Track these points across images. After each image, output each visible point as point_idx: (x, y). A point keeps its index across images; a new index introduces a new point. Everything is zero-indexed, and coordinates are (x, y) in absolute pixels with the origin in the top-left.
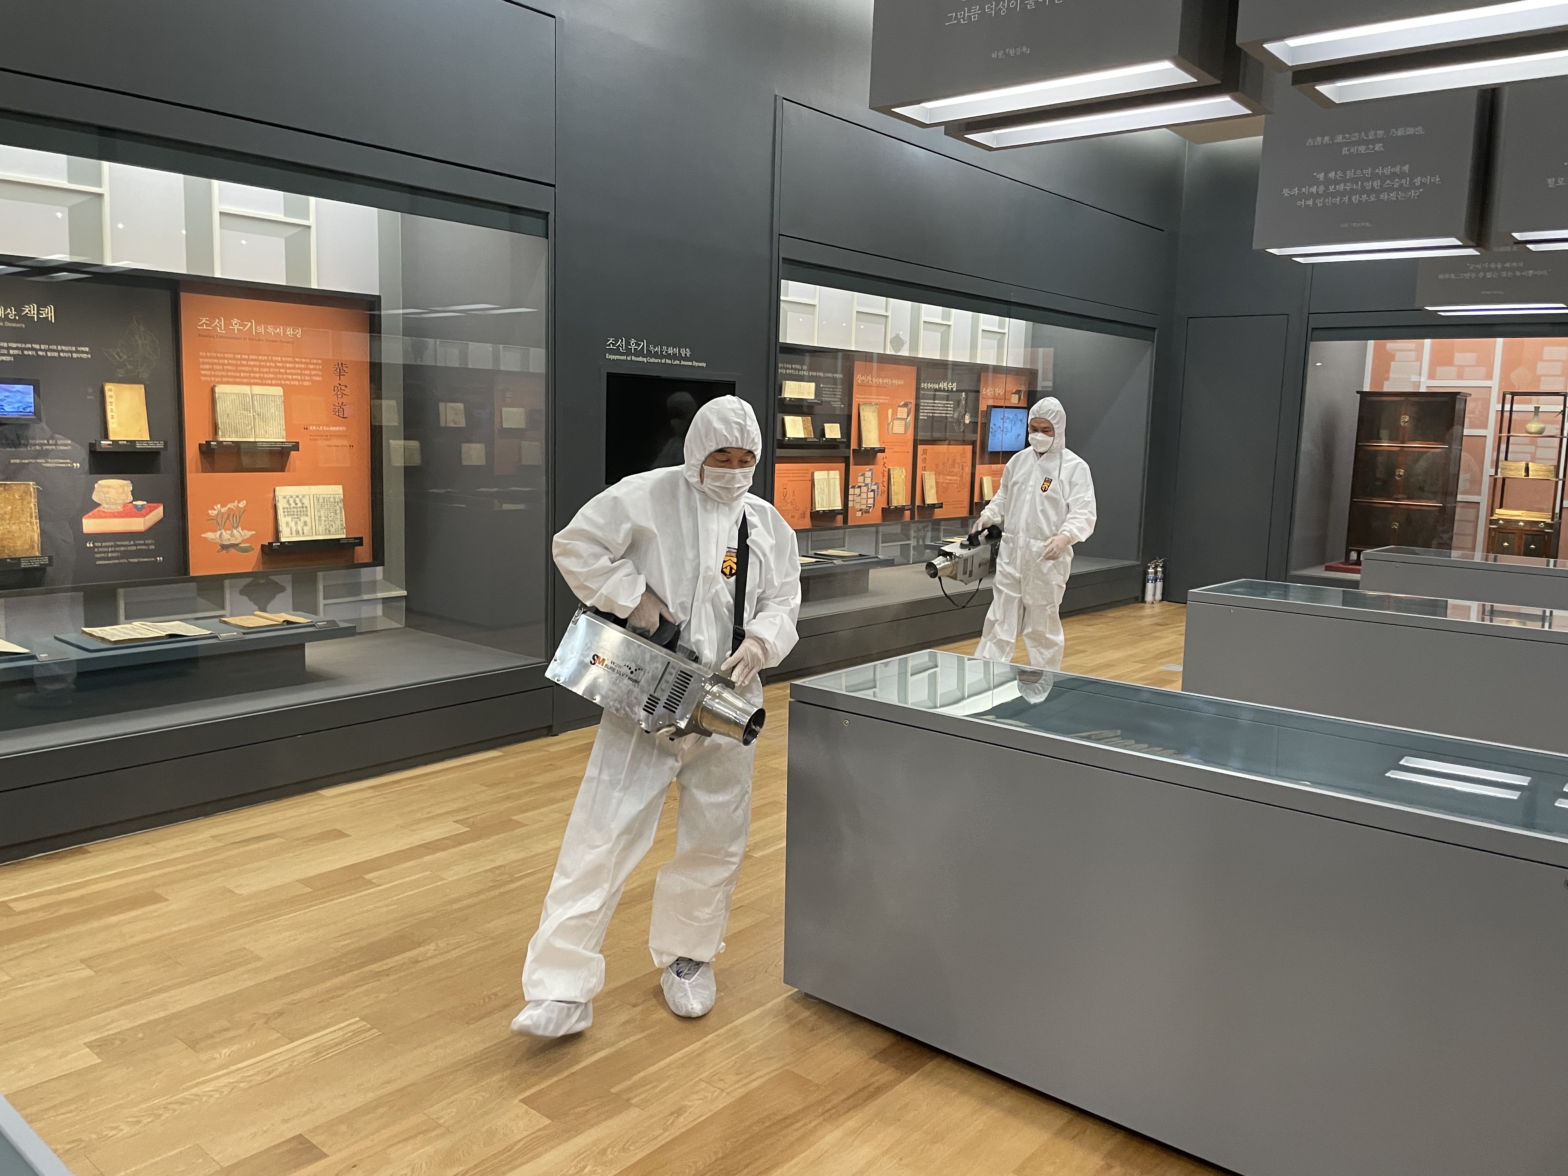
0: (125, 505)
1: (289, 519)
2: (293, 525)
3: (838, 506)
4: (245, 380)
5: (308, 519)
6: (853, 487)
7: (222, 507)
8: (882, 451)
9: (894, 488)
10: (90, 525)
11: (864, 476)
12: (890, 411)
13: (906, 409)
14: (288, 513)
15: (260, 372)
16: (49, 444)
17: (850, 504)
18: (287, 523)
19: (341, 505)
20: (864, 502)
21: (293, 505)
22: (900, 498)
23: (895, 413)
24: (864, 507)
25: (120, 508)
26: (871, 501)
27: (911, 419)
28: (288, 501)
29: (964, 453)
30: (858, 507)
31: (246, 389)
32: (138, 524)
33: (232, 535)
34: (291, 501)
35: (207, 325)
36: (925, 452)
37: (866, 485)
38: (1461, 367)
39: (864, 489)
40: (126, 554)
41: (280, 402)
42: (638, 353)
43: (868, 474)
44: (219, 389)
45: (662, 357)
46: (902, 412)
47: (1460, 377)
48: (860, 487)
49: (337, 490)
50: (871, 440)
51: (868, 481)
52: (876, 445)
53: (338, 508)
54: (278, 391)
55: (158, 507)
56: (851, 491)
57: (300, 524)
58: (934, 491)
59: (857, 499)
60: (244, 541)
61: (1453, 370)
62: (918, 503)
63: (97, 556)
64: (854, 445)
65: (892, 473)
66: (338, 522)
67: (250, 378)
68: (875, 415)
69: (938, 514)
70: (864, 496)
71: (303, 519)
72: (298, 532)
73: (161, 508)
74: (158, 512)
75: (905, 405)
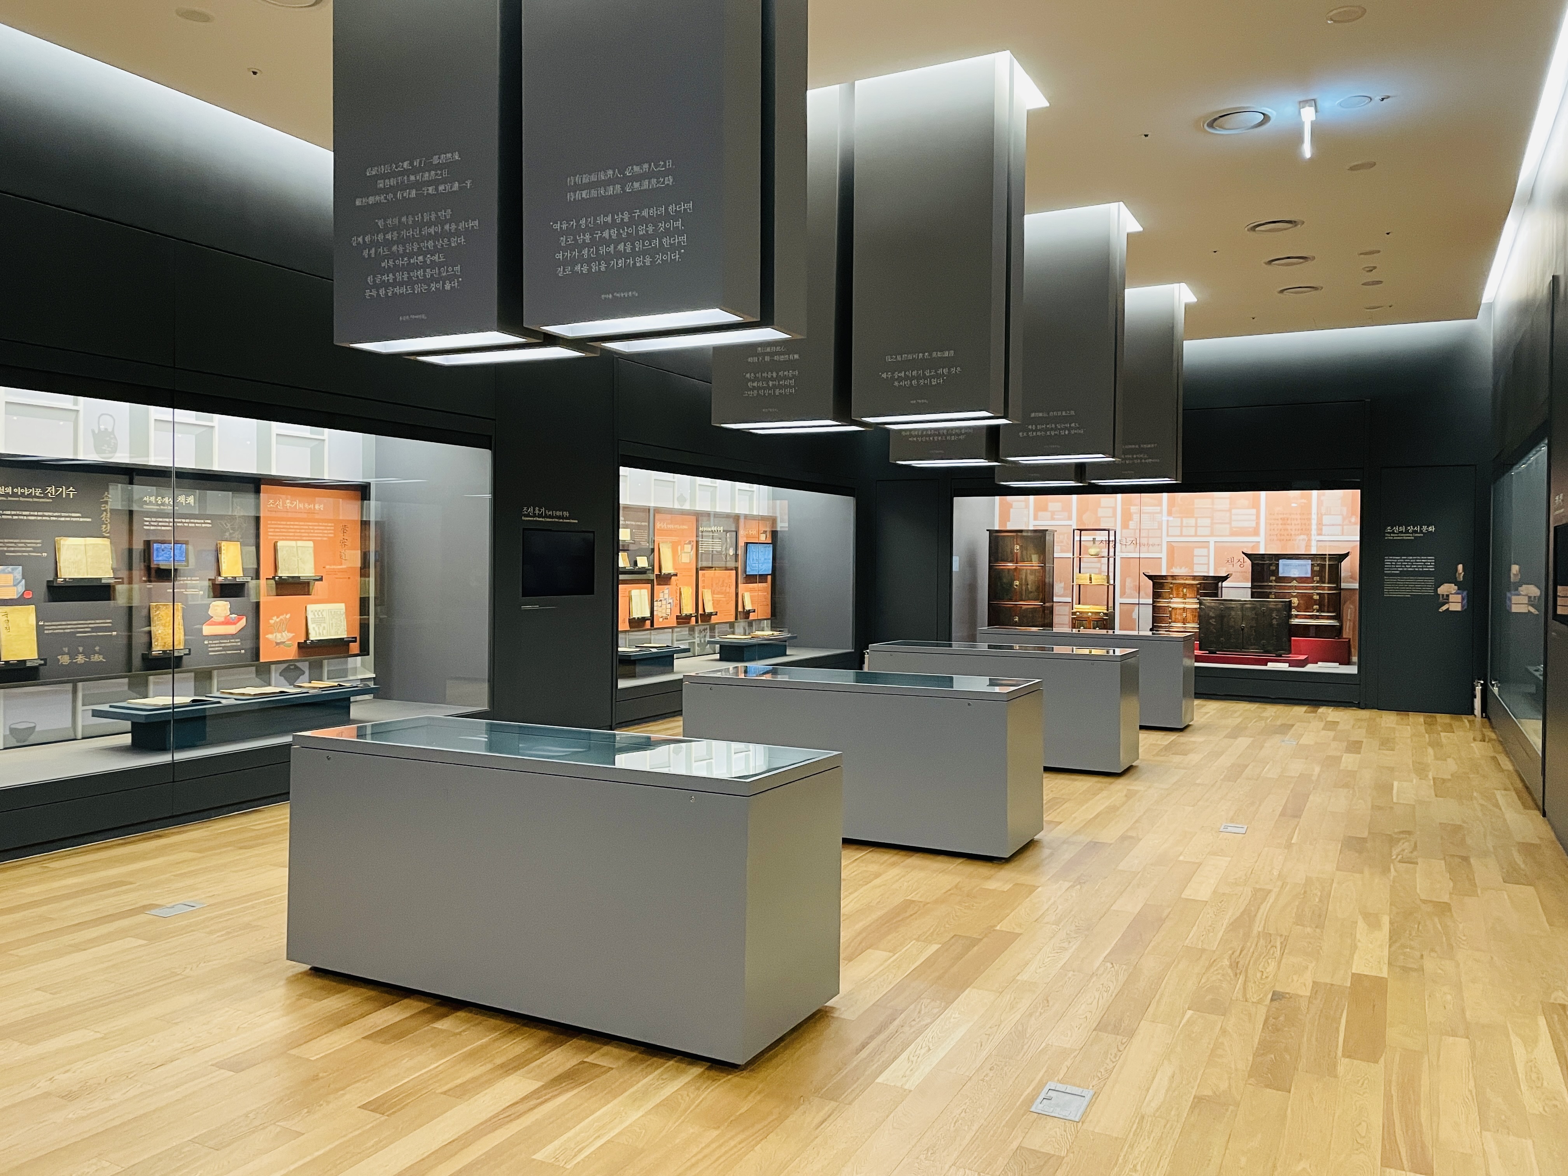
0: (226, 617)
1: (314, 625)
2: (316, 629)
3: (648, 615)
4: (292, 538)
5: (325, 625)
6: (657, 601)
7: (278, 618)
8: (676, 575)
9: (684, 602)
10: (207, 630)
11: (664, 593)
12: (679, 548)
13: (690, 546)
14: (314, 622)
15: (300, 532)
16: (187, 580)
17: (655, 613)
18: (314, 628)
19: (344, 616)
20: (664, 611)
21: (317, 616)
22: (688, 609)
23: (683, 549)
24: (664, 615)
25: (222, 619)
26: (669, 611)
27: (693, 552)
28: (314, 614)
29: (730, 576)
30: (660, 615)
31: (293, 543)
32: (232, 629)
33: (282, 636)
34: (316, 613)
35: (273, 504)
36: (703, 575)
37: (665, 599)
38: (1053, 513)
39: (664, 602)
40: (225, 648)
41: (311, 550)
42: (540, 516)
43: (666, 591)
44: (280, 544)
45: (552, 517)
46: (688, 548)
47: (1053, 519)
48: (661, 601)
49: (342, 606)
50: (667, 569)
51: (666, 596)
52: (672, 571)
53: (342, 618)
54: (311, 544)
55: (242, 619)
56: (655, 603)
57: (321, 628)
58: (711, 603)
59: (660, 609)
60: (289, 640)
61: (1048, 514)
62: (701, 612)
63: (210, 649)
64: (657, 572)
65: (682, 590)
66: (342, 627)
67: (294, 536)
68: (670, 550)
69: (714, 619)
70: (664, 607)
71: (323, 625)
72: (320, 634)
73: (244, 619)
74: (243, 622)
75: (690, 543)
